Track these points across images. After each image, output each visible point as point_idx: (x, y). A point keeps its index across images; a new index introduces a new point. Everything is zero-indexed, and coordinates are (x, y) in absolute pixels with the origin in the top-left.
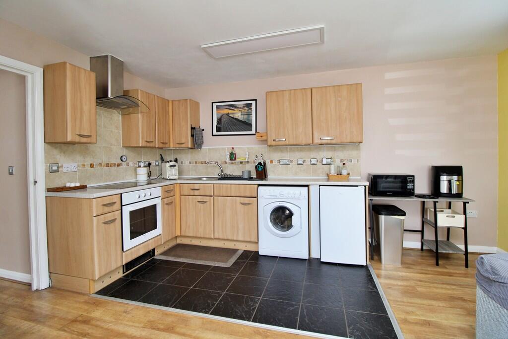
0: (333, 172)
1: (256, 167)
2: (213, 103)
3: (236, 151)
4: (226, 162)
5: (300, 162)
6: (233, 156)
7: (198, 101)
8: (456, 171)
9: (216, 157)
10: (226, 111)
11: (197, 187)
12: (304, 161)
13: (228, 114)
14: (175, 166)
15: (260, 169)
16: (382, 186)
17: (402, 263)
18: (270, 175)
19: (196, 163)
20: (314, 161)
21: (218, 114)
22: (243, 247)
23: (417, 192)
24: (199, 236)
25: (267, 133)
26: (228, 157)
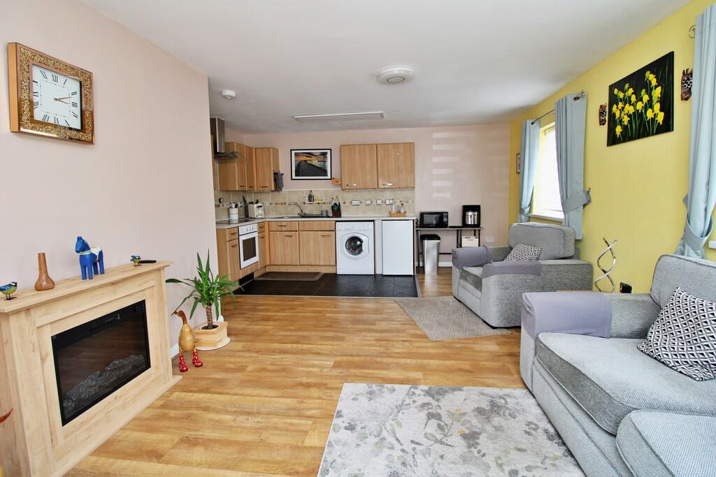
0: (394, 211)
1: (332, 207)
2: (291, 150)
3: (314, 194)
4: (304, 203)
5: (368, 202)
6: (311, 198)
7: (277, 148)
8: (476, 209)
9: (295, 199)
10: (304, 158)
11: (284, 224)
12: (371, 202)
13: (306, 161)
14: (261, 206)
15: (336, 209)
16: (427, 219)
17: (438, 273)
18: (343, 214)
19: (276, 204)
20: (379, 202)
21: (296, 161)
22: (324, 270)
23: (449, 225)
24: (286, 264)
25: (341, 179)
26: (307, 198)
